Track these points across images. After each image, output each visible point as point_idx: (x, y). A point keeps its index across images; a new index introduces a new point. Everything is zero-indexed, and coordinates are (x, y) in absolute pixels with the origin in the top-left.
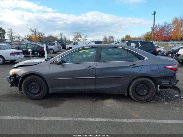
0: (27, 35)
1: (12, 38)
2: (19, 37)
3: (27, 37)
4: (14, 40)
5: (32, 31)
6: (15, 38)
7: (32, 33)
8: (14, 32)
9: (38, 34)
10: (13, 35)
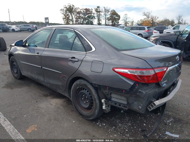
0: (141, 20)
1: (126, 23)
2: (133, 22)
3: (140, 21)
4: (128, 25)
5: (145, 15)
6: (129, 23)
7: (145, 17)
8: (129, 17)
9: (151, 18)
10: (127, 20)
